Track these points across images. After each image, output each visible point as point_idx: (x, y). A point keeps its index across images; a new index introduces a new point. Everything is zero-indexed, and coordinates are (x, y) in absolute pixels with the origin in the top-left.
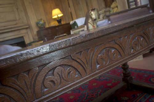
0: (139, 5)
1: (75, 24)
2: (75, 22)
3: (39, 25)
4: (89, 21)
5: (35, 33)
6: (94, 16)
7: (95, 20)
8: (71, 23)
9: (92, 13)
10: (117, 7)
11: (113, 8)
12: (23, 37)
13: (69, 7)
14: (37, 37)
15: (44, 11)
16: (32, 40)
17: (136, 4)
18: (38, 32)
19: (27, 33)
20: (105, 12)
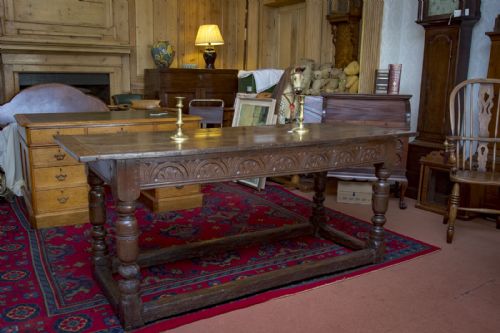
0: (394, 92)
1: (250, 80)
2: (251, 76)
3: (158, 57)
4: (285, 92)
5: (140, 72)
6: (298, 85)
7: (299, 93)
8: (242, 74)
9: (297, 75)
10: (358, 75)
11: (347, 75)
12: (108, 75)
13: (246, 26)
14: (141, 85)
15: (178, 20)
16: (127, 89)
17: (389, 88)
18: (147, 71)
19: (121, 67)
20: (330, 76)
